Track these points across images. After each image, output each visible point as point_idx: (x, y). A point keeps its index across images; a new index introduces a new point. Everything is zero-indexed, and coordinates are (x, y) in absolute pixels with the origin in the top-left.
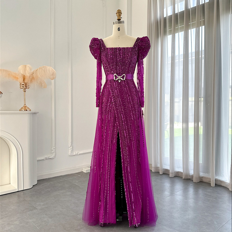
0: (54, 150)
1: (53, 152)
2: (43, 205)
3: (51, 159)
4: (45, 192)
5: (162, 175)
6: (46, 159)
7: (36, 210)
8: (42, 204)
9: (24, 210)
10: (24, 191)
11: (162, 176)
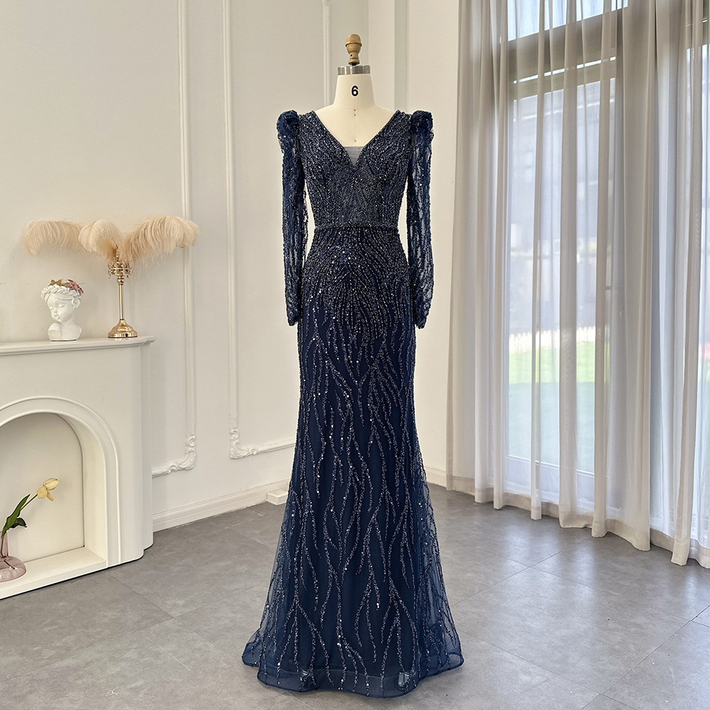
0: (192, 444)
1: (190, 449)
2: (184, 606)
3: (184, 469)
4: (179, 568)
5: (499, 510)
6: (172, 471)
7: (172, 621)
8: (181, 602)
9: (138, 622)
10: (124, 568)
11: (501, 512)
